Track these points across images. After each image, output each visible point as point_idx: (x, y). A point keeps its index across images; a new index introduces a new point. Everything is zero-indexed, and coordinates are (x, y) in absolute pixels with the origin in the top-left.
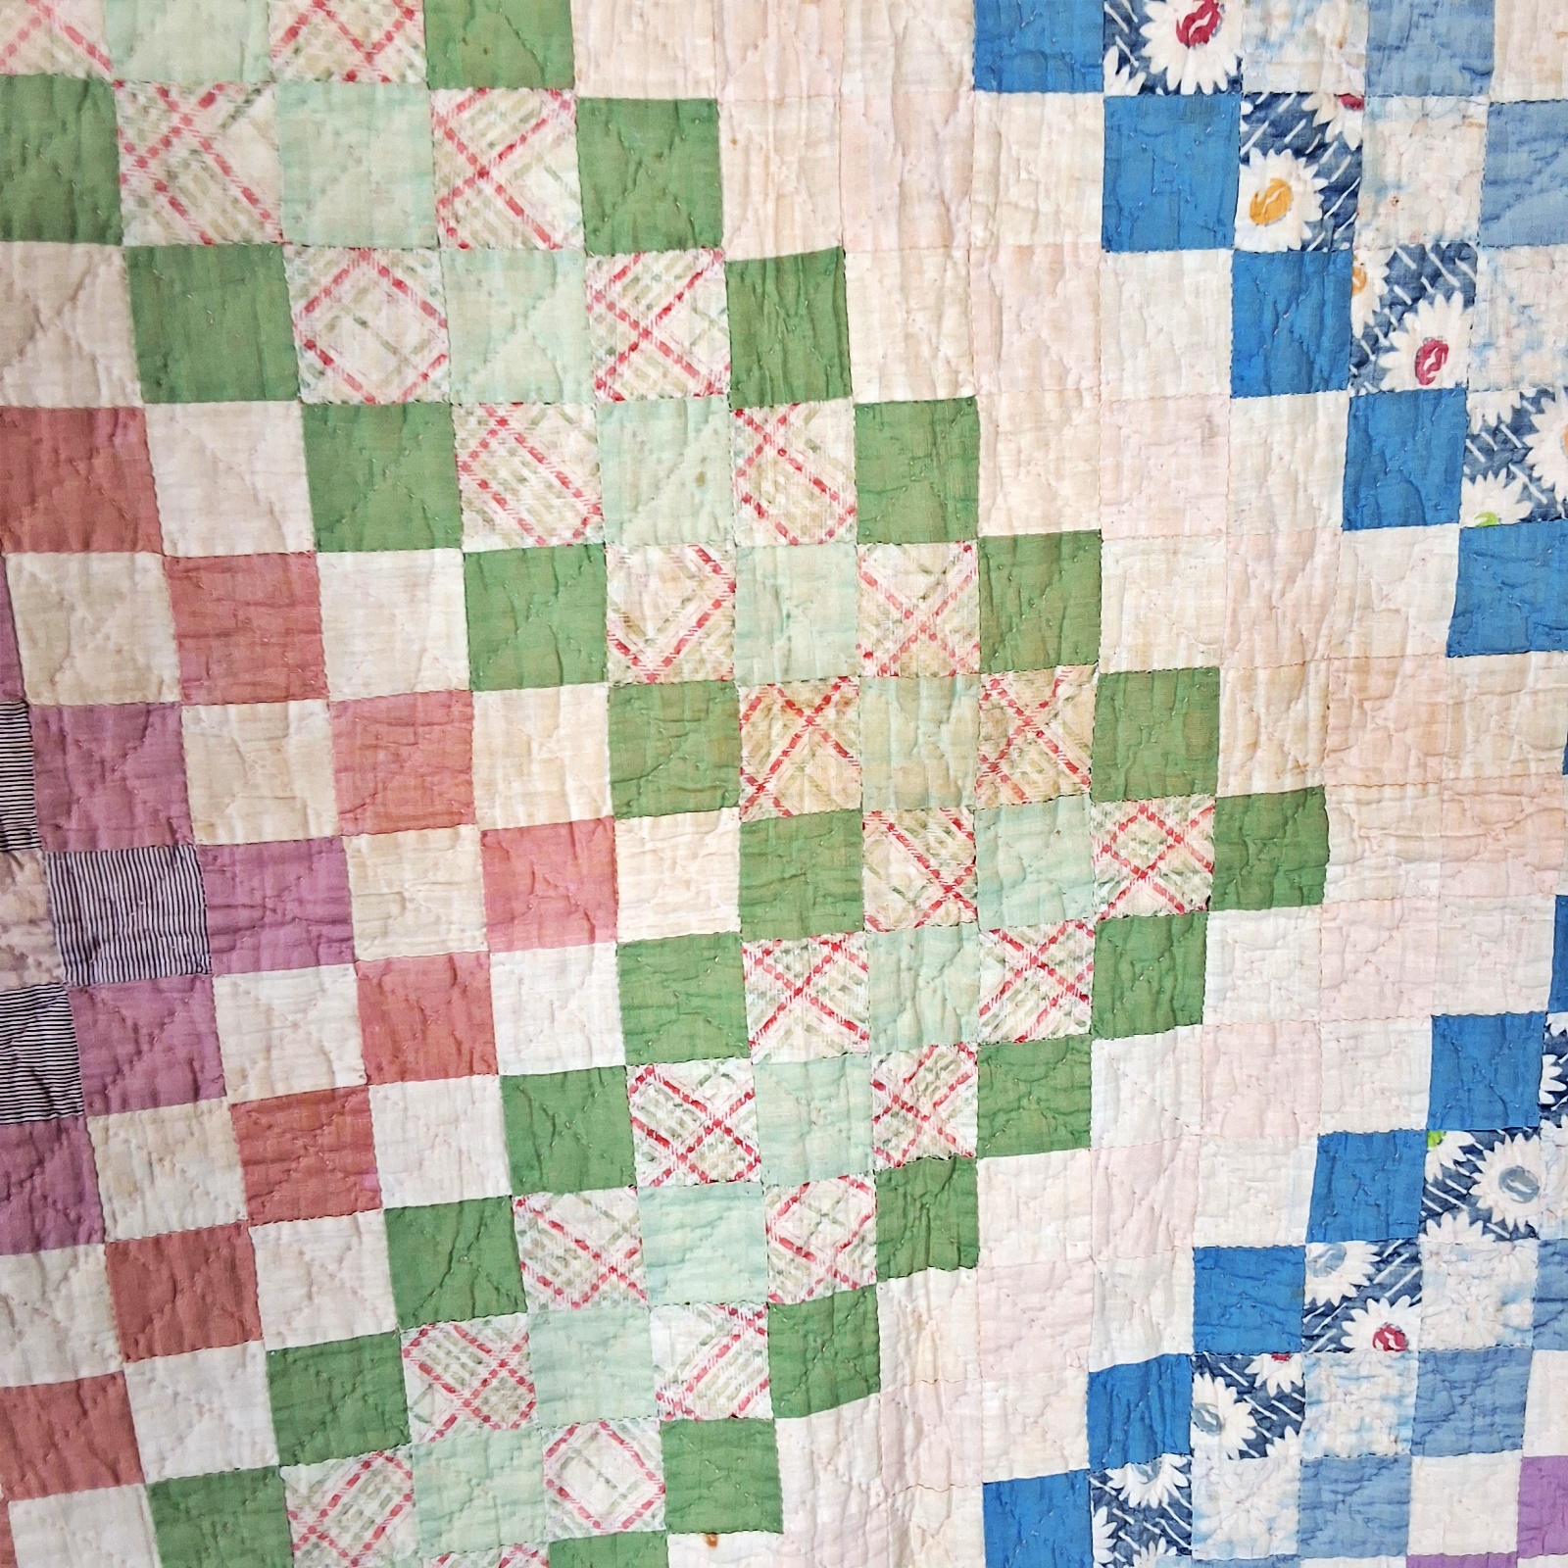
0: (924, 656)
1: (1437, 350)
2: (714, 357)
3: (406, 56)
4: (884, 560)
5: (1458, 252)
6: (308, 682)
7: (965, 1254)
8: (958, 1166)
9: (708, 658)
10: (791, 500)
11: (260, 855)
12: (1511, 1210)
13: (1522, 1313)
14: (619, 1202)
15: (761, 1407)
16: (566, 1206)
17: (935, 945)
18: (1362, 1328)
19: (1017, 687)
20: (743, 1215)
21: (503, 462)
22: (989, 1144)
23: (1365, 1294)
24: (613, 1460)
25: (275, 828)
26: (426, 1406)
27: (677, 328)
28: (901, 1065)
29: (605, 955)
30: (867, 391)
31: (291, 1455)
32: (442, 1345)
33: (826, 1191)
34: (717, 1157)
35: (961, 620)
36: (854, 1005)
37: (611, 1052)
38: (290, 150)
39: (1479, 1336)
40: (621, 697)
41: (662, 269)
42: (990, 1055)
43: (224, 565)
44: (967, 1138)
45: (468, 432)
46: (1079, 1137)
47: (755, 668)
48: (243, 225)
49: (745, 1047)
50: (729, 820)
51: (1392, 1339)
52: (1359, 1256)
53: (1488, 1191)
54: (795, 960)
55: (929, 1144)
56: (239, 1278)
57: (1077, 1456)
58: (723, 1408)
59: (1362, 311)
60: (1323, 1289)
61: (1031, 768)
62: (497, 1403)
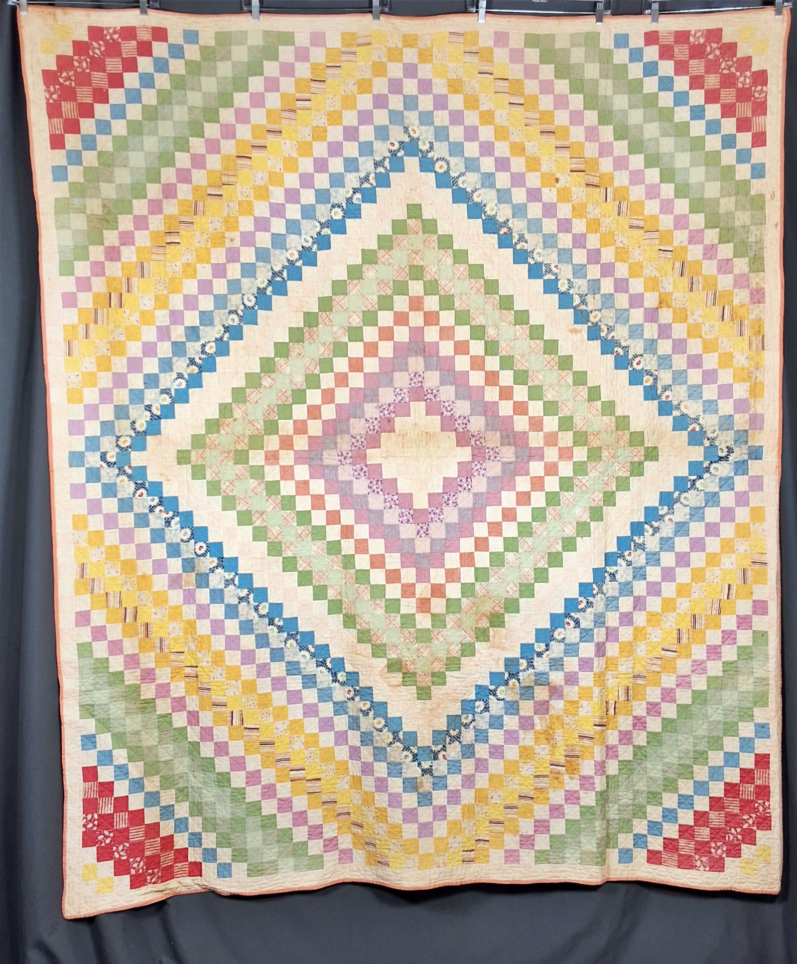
0: (609, 429)
1: (668, 397)
2: (586, 397)
3: (556, 367)
4: (604, 418)
5: (670, 386)
6: (542, 430)
7: (614, 505)
8: (614, 493)
9: (584, 429)
10: (594, 412)
11: (536, 448)
12: (686, 503)
13: (688, 517)
14: (572, 493)
15: (589, 520)
16: (566, 493)
17: (610, 464)
18: (666, 518)
19: (620, 433)
20: (587, 496)
21: (563, 407)
22: (617, 490)
23: (667, 514)
24: (570, 527)
25: (537, 445)
26: (549, 517)
27: (582, 394)
28: (606, 478)
29: (571, 463)
30: (603, 400)
31: (533, 521)
32: (550, 509)
33: (597, 493)
34: (584, 488)
35: (613, 425)
36: (601, 470)
37: (572, 475)
38: (544, 377)
39: (682, 520)
40: (574, 433)
41: (581, 387)
42: (617, 478)
43: (534, 417)
44: (614, 489)
45: (560, 404)
46: (629, 490)
47: (590, 430)
48: (539, 384)
49: (587, 475)
50: (586, 447)
51: (670, 520)
52: (666, 508)
53: (682, 500)
54: (594, 464)
55: (609, 490)
56: (529, 498)
57: (629, 534)
58: (583, 520)
59: (659, 392)
60: (661, 513)
61: (622, 443)
62: (557, 518)
